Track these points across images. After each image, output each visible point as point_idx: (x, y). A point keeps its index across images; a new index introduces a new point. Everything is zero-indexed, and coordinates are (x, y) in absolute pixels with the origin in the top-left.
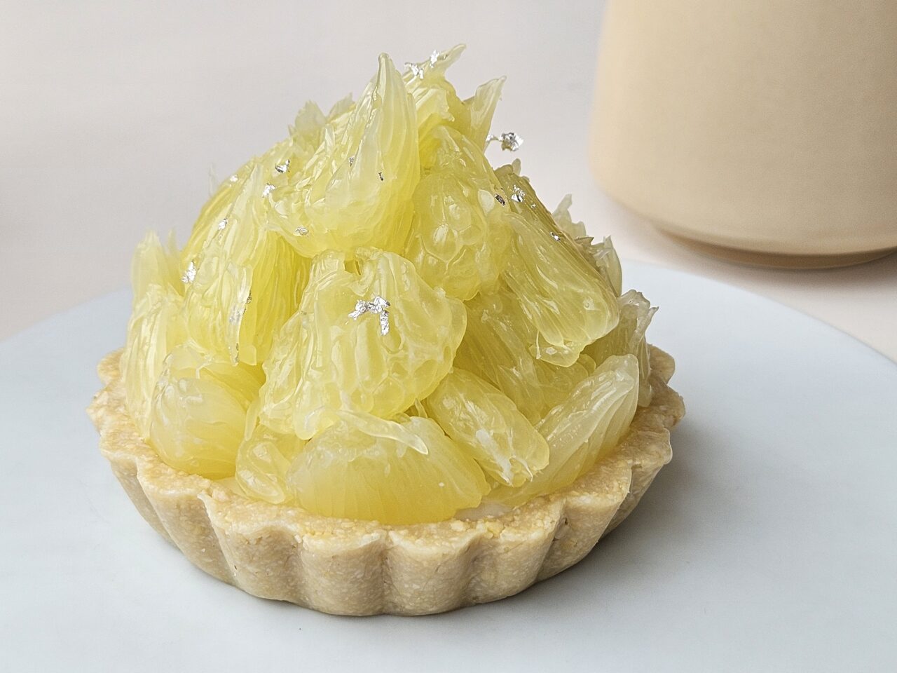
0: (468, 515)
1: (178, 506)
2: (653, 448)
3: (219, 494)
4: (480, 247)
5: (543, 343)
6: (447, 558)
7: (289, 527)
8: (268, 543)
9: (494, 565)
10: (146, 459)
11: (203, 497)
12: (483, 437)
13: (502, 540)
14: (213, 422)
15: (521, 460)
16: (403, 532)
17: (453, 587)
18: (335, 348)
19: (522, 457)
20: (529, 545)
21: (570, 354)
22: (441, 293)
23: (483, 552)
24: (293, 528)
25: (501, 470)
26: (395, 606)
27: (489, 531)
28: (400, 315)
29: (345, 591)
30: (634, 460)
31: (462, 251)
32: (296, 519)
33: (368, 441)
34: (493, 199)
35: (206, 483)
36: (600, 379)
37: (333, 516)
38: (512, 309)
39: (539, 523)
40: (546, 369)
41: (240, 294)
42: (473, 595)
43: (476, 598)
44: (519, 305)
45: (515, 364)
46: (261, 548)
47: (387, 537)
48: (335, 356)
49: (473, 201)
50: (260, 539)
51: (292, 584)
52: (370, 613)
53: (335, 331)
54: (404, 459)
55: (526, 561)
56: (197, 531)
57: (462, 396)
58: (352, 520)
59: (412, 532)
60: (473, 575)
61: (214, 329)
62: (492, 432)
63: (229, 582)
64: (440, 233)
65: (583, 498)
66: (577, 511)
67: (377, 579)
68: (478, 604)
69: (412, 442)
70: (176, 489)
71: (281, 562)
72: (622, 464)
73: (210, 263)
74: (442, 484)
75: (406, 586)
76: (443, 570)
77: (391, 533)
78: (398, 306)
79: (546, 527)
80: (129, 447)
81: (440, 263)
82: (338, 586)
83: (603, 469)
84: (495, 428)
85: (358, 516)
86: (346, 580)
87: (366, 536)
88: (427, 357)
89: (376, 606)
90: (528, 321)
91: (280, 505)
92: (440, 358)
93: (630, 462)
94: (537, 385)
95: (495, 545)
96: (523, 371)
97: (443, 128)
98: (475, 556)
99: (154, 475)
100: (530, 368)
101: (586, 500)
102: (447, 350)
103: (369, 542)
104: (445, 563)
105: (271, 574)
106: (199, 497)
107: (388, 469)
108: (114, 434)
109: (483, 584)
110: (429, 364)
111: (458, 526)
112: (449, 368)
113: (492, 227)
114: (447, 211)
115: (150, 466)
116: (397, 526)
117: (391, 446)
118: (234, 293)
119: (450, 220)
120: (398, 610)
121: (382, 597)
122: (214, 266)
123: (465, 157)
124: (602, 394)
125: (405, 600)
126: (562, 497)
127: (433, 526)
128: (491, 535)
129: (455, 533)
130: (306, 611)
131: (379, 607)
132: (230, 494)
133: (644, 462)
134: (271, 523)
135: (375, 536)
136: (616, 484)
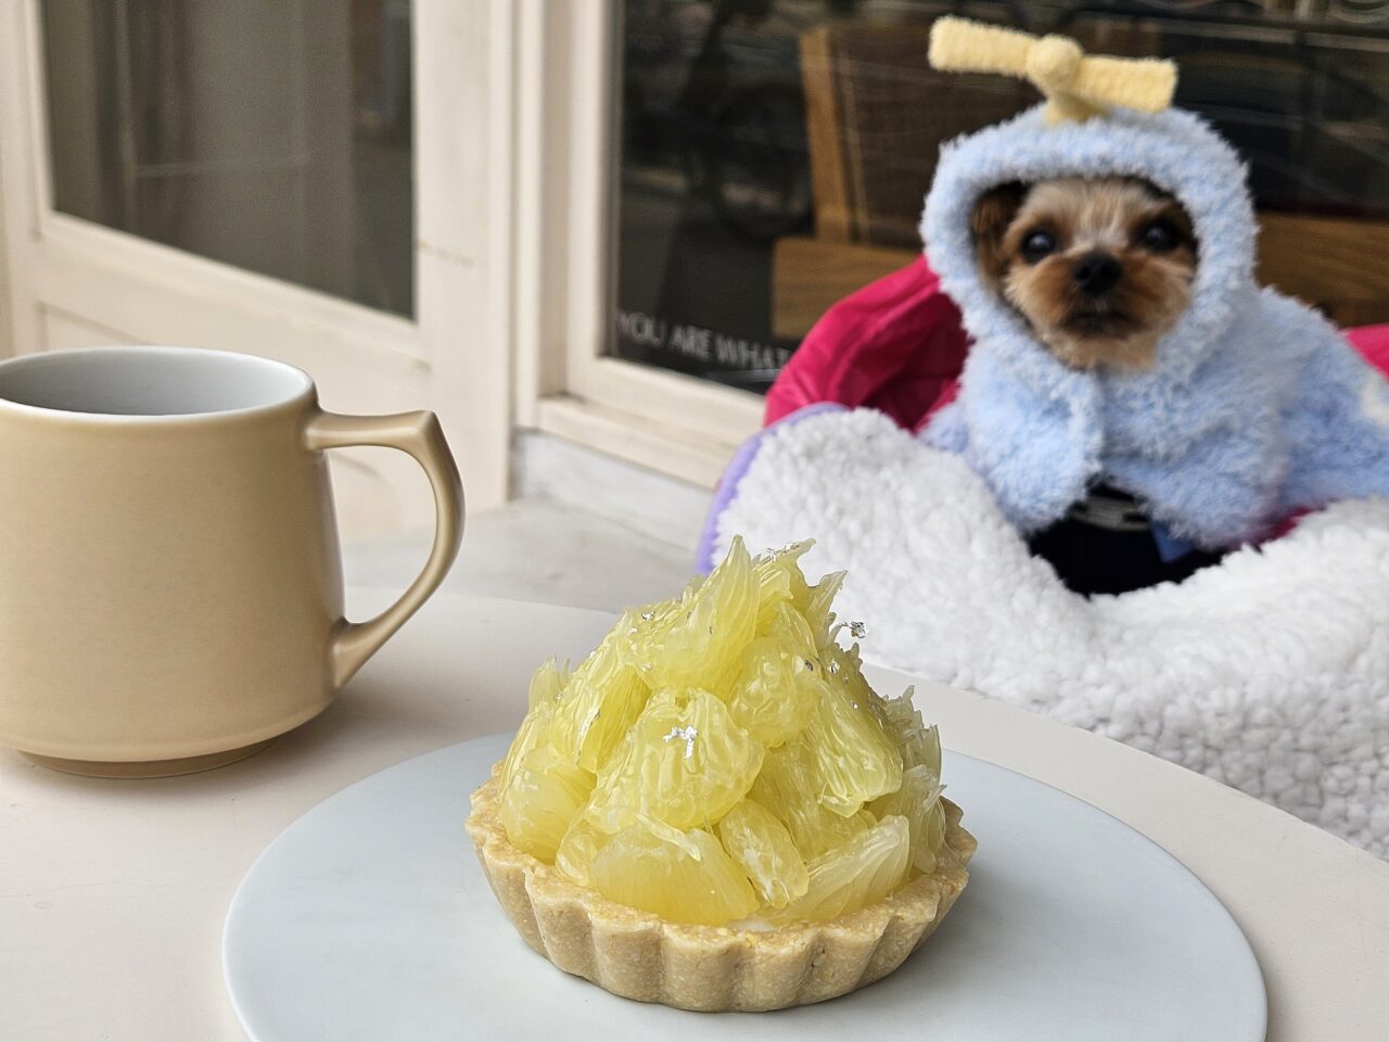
0: (733, 924)
1: (508, 877)
2: (918, 905)
3: (541, 871)
4: (785, 700)
5: (829, 792)
6: (707, 955)
7: (584, 905)
8: (568, 918)
9: (752, 974)
10: (495, 837)
11: (527, 871)
12: (752, 856)
13: (757, 951)
14: (546, 809)
15: (782, 883)
16: (676, 927)
17: (715, 986)
18: (645, 763)
19: (784, 881)
20: (779, 960)
21: (850, 807)
22: (744, 733)
23: (743, 960)
24: (587, 907)
25: (765, 889)
26: (669, 997)
27: (747, 940)
28: (705, 745)
29: (624, 971)
30: (896, 911)
31: (768, 702)
32: (592, 901)
33: (656, 842)
34: (803, 664)
35: (533, 861)
36: (873, 832)
37: (623, 904)
38: (809, 759)
39: (792, 943)
40: (829, 816)
41: (590, 711)
42: (736, 1001)
43: (739, 1005)
44: (816, 759)
45: (800, 807)
46: (562, 921)
47: (661, 928)
48: (644, 768)
49: (787, 664)
50: (562, 912)
51: (588, 961)
52: (647, 999)
53: (648, 749)
54: (683, 861)
55: (778, 975)
56: (521, 903)
57: (743, 820)
58: (636, 908)
59: (682, 929)
60: (735, 981)
61: (567, 736)
62: (759, 854)
63: (545, 956)
64: (753, 687)
65: (837, 930)
66: (831, 941)
67: (652, 967)
68: (741, 1012)
69: (690, 849)
70: (505, 863)
71: (578, 938)
72: (882, 911)
73: (575, 683)
74: (713, 892)
75: (674, 977)
76: (703, 966)
77: (664, 926)
78: (705, 735)
79: (796, 946)
80: (488, 826)
81: (749, 712)
82: (619, 966)
83: (866, 912)
84: (763, 851)
85: (642, 908)
86: (624, 961)
87: (643, 923)
88: (719, 782)
89: (652, 994)
90: (820, 773)
91: (584, 888)
92: (730, 786)
93: (891, 911)
94: (819, 828)
95: (753, 956)
96: (807, 815)
97: (783, 604)
98: (734, 961)
99: (497, 849)
100: (814, 813)
101: (839, 933)
102: (739, 782)
103: (643, 928)
104: (705, 959)
105: (570, 947)
106: (524, 871)
107: (669, 871)
108: (481, 816)
109: (744, 992)
110: (722, 788)
111: (722, 931)
112: (740, 796)
113: (800, 687)
114: (762, 668)
115: (496, 842)
116: (671, 921)
117: (673, 849)
118: (586, 709)
119: (763, 676)
120: (671, 1001)
121: (657, 986)
122: (577, 686)
123: (793, 628)
124: (871, 845)
125: (674, 991)
126: (819, 926)
127: (702, 928)
128: (749, 945)
129: (717, 936)
130: (596, 988)
131: (655, 996)
132: (549, 873)
133: (905, 915)
134: (571, 900)
135: (650, 924)
136: (871, 925)
